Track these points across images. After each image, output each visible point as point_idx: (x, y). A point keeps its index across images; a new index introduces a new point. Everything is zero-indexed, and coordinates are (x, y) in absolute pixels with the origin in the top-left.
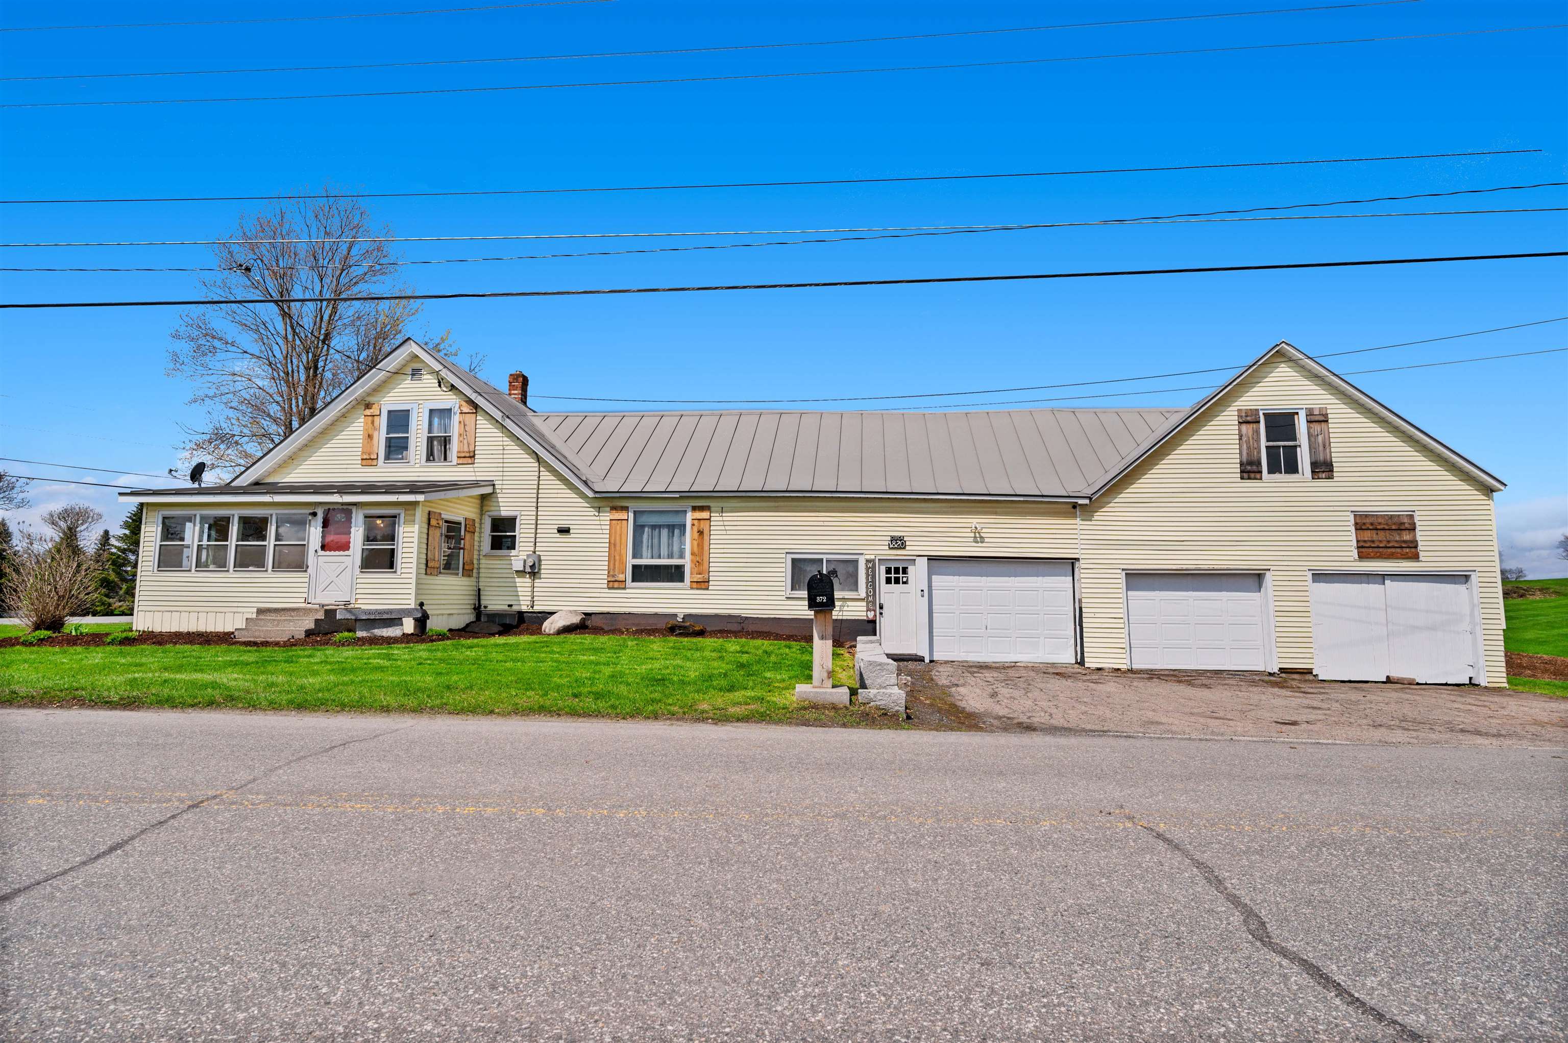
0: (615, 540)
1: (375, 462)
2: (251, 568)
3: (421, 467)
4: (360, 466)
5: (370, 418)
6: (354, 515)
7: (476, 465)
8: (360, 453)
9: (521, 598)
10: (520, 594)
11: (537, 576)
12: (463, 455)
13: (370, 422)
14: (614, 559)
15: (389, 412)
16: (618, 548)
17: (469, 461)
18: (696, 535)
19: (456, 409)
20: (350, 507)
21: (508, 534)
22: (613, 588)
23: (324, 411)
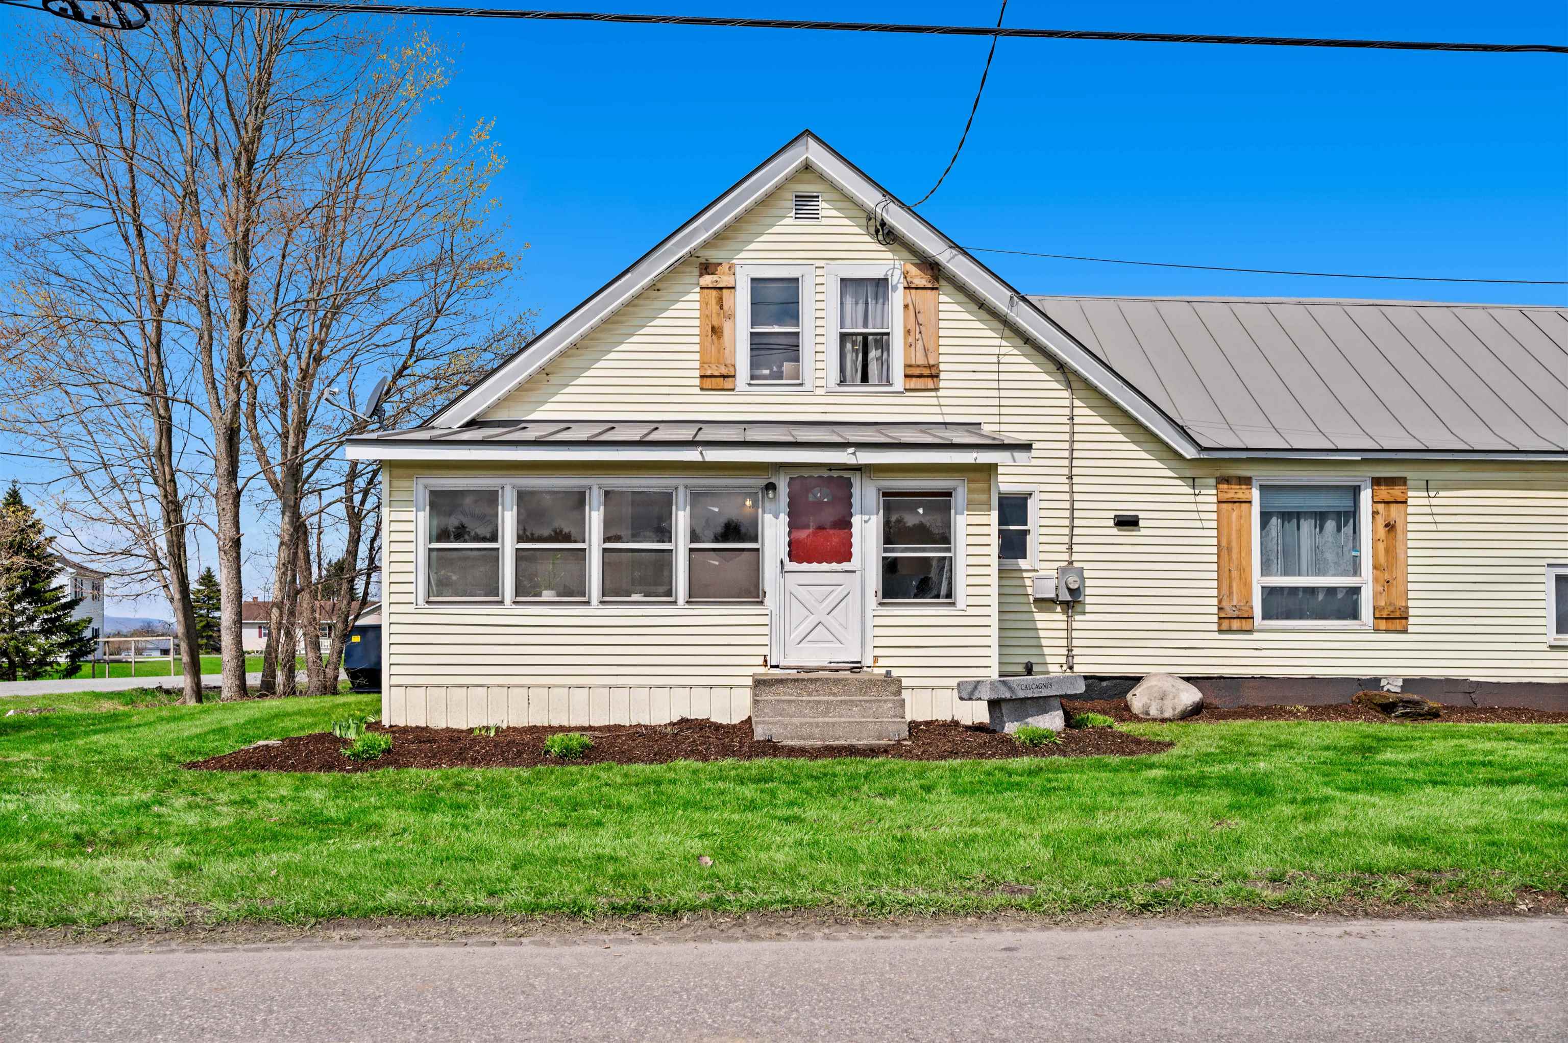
0: (1229, 543)
1: (728, 384)
2: (635, 597)
3: (829, 393)
4: (697, 390)
5: (714, 293)
6: (856, 491)
7: (941, 393)
8: (697, 365)
9: (1046, 651)
10: (1044, 642)
11: (1078, 608)
12: (917, 372)
13: (714, 301)
14: (1230, 577)
15: (755, 281)
16: (1235, 555)
17: (930, 383)
18: (1382, 532)
19: (896, 278)
20: (846, 475)
21: (1012, 528)
22: (1230, 631)
23: (629, 275)
